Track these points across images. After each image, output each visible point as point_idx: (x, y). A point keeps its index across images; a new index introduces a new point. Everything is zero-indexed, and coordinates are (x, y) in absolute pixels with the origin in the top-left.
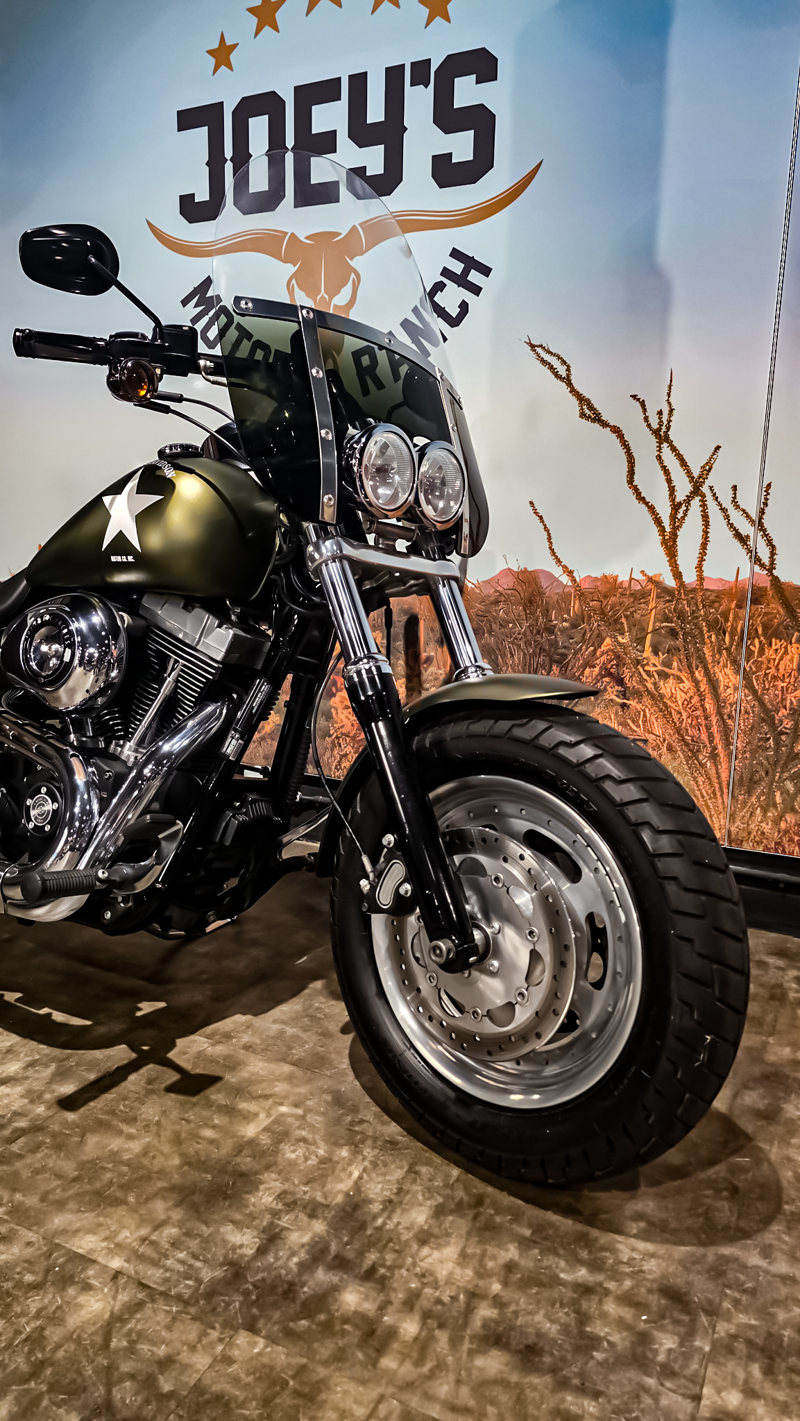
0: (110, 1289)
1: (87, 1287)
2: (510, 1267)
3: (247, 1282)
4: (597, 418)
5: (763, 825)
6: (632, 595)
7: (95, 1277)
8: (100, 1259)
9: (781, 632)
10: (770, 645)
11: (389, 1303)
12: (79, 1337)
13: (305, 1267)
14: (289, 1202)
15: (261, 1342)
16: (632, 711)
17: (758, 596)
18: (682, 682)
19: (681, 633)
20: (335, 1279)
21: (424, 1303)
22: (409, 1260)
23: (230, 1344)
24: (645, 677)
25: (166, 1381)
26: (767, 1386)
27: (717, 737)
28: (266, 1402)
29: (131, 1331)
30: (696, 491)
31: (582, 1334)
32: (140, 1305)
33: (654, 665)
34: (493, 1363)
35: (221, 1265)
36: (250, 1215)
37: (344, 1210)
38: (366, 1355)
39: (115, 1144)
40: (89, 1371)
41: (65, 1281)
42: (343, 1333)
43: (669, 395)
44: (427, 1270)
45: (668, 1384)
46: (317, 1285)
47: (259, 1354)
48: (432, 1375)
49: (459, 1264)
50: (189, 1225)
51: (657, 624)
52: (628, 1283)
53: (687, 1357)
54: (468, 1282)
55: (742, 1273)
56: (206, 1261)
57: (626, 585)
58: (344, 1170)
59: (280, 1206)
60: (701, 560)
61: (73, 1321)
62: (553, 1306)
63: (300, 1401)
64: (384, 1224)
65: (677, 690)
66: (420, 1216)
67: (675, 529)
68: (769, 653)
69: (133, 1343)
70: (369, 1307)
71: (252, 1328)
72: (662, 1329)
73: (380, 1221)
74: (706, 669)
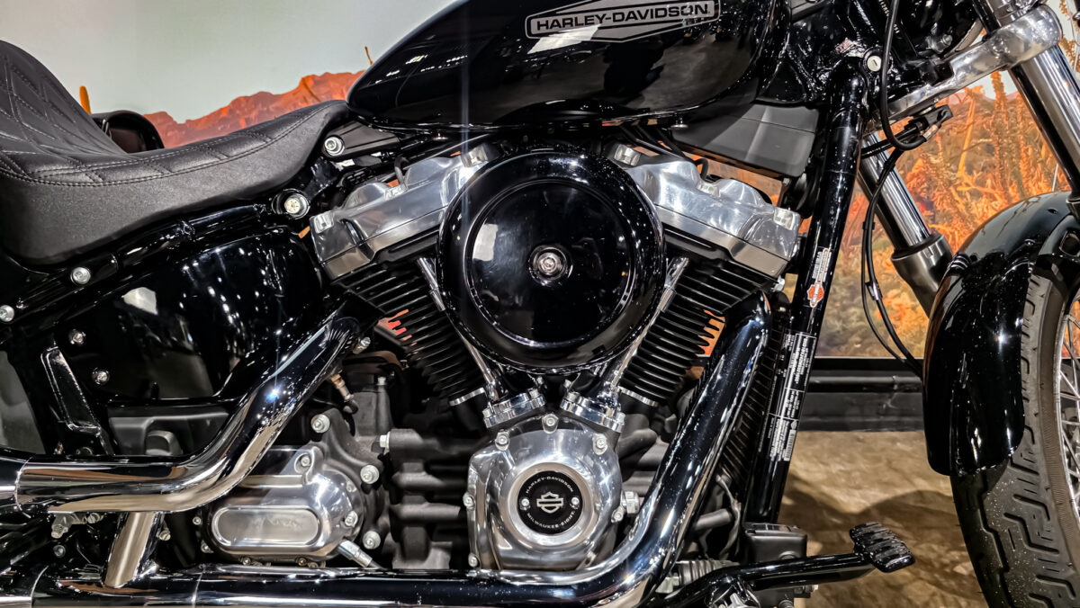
18: (995, 199)
19: (998, 149)
24: (957, 198)
33: (967, 185)
51: (974, 141)
74: (1020, 183)
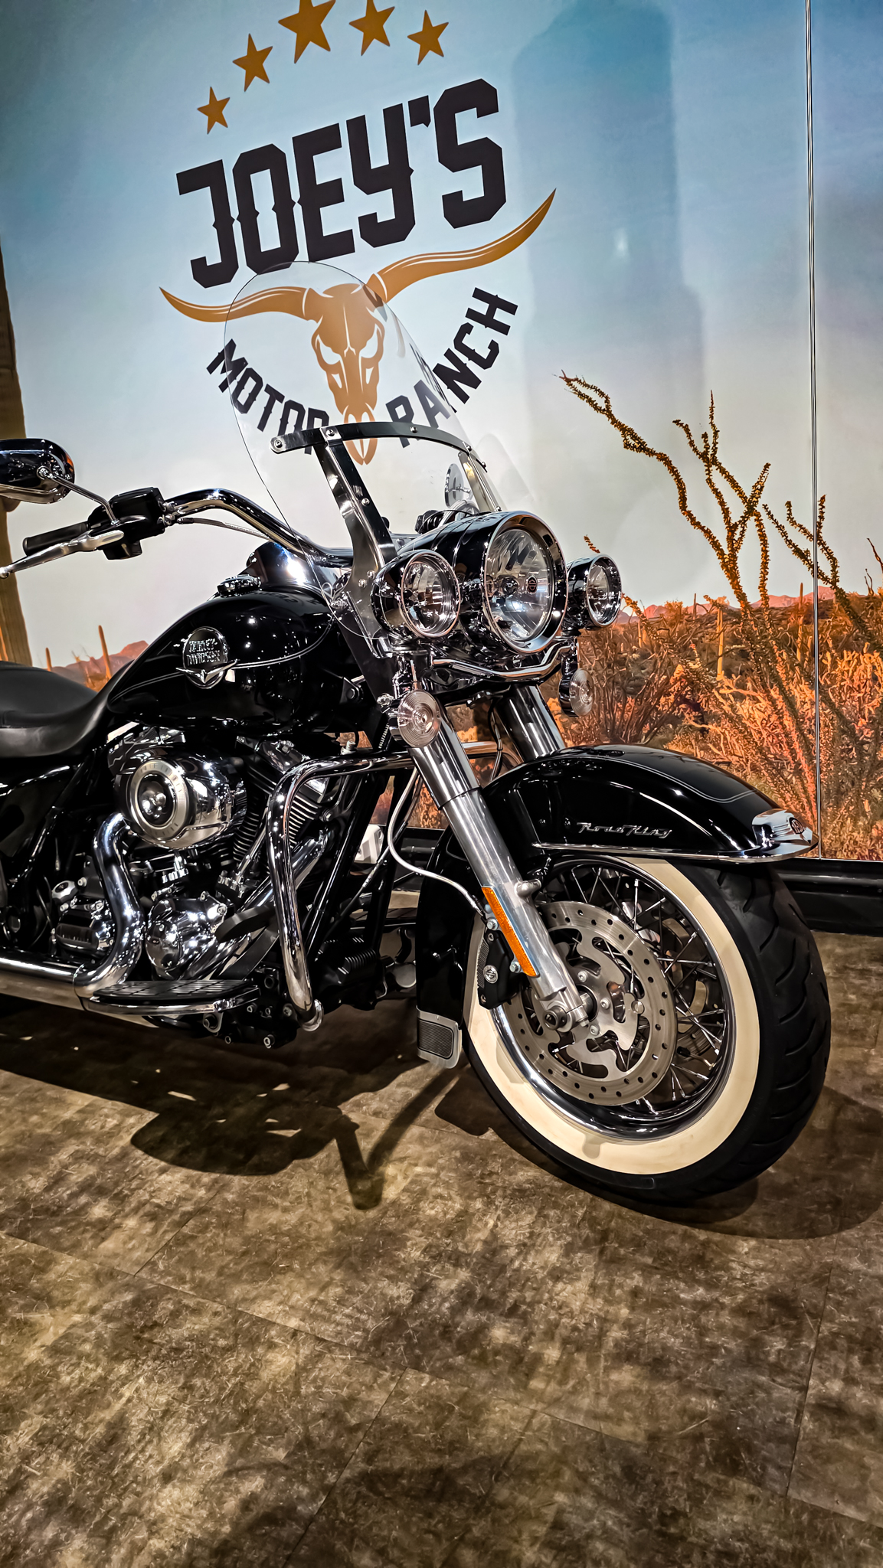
0: (292, 1345)
1: (271, 1346)
2: (635, 1293)
3: (408, 1328)
4: (642, 448)
5: (855, 834)
6: (697, 621)
7: (279, 1336)
8: (278, 1321)
9: (852, 644)
10: (842, 657)
11: (532, 1334)
12: (274, 1387)
13: (457, 1310)
14: (436, 1255)
15: (427, 1378)
16: (712, 734)
17: (825, 609)
18: (759, 701)
19: (752, 654)
20: (484, 1319)
21: (562, 1332)
22: (546, 1296)
23: (400, 1382)
24: (721, 700)
25: (352, 1416)
26: (865, 1373)
27: (800, 753)
28: (437, 1426)
29: (315, 1378)
30: (751, 510)
31: (702, 1344)
32: (320, 1356)
33: (729, 688)
34: (625, 1376)
35: (383, 1316)
36: (402, 1268)
37: (483, 1257)
38: (517, 1380)
39: (273, 1217)
40: (287, 1415)
41: (253, 1342)
42: (496, 1363)
43: (712, 417)
44: (563, 1302)
45: (779, 1380)
46: (468, 1324)
47: (426, 1387)
48: (574, 1391)
49: (590, 1295)
50: (349, 1284)
51: (727, 647)
52: (741, 1297)
53: (794, 1356)
54: (600, 1310)
55: (843, 1278)
56: (369, 1314)
57: (691, 611)
58: (480, 1220)
59: (427, 1259)
60: (764, 579)
61: (265, 1375)
62: (676, 1322)
63: (466, 1422)
64: (521, 1265)
65: (754, 710)
66: (553, 1256)
67: (734, 551)
68: (842, 665)
69: (318, 1388)
70: (514, 1339)
71: (417, 1366)
72: (772, 1333)
73: (517, 1264)
74: (781, 687)
